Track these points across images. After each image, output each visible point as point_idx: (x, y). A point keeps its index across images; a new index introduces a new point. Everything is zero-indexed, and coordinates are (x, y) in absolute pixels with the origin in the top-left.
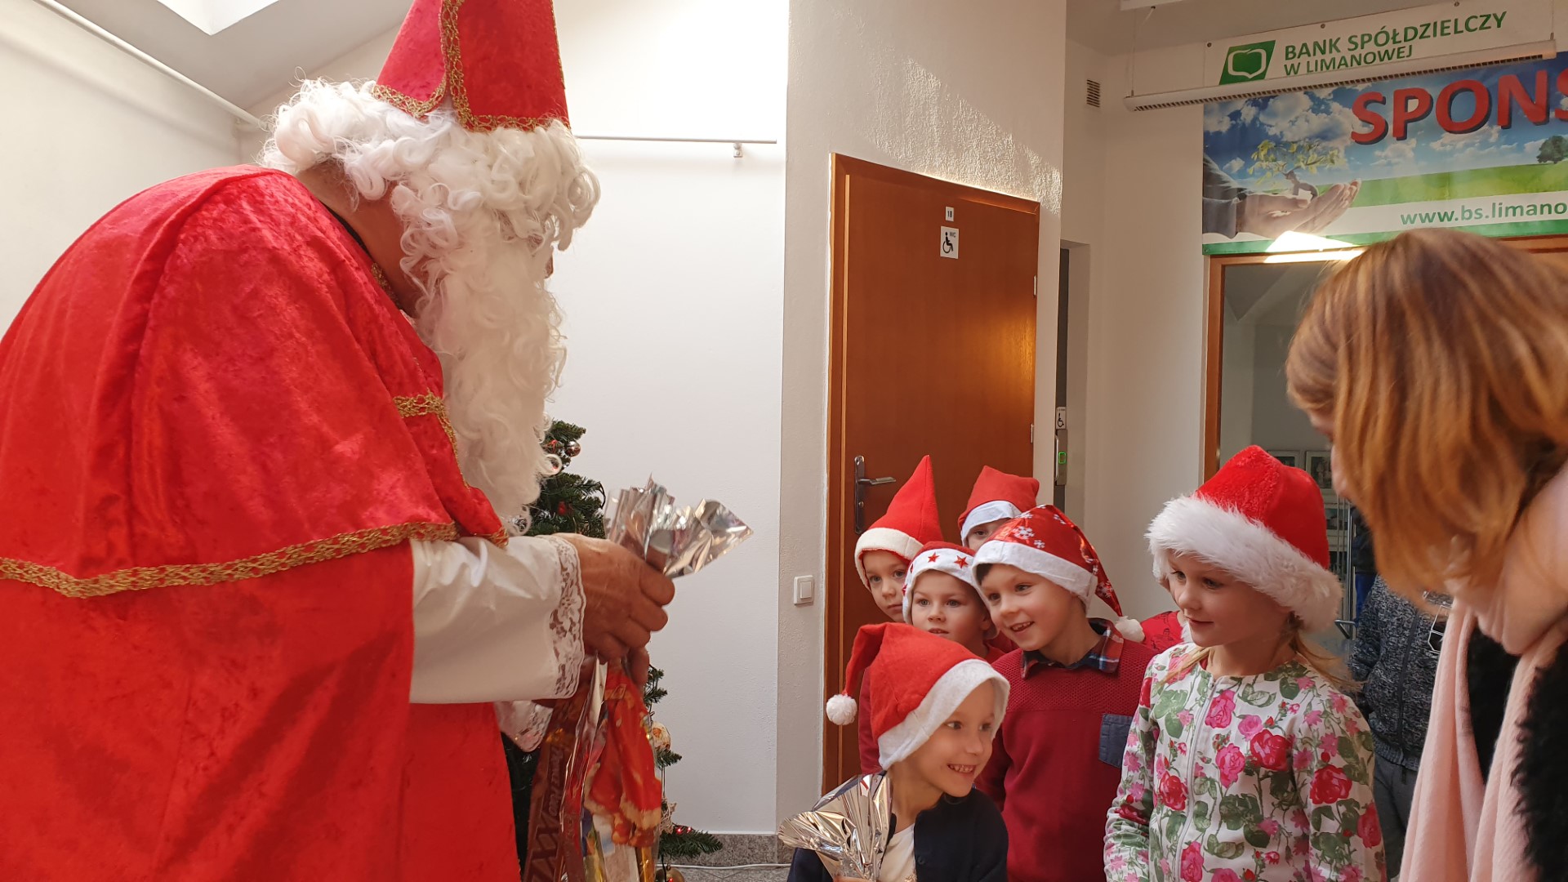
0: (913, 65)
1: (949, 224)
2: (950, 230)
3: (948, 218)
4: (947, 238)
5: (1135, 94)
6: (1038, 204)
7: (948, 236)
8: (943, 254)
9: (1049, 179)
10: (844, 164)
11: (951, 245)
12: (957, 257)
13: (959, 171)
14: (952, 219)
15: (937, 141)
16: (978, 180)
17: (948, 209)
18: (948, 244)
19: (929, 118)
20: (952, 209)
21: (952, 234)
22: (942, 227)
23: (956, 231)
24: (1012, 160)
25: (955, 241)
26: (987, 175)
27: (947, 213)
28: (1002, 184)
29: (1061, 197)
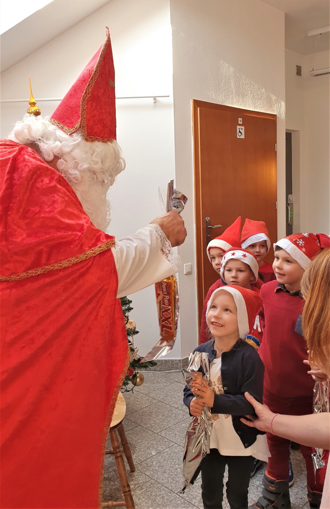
0: (223, 63)
1: (240, 125)
2: (240, 127)
3: (240, 123)
5: (314, 70)
6: (276, 115)
7: (240, 130)
8: (238, 137)
9: (280, 105)
10: (197, 103)
11: (241, 133)
12: (244, 138)
13: (244, 104)
15: (234, 92)
16: (251, 107)
17: (239, 119)
18: (240, 133)
19: (231, 84)
20: (241, 119)
21: (241, 129)
22: (237, 126)
23: (243, 127)
24: (265, 98)
25: (243, 131)
26: (255, 105)
27: (239, 121)
28: (261, 108)
29: (285, 112)
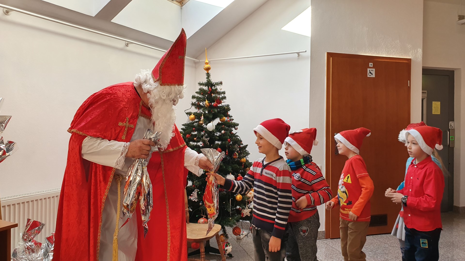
0: (357, 25)
1: (371, 68)
2: (371, 69)
3: (370, 66)
4: (370, 72)
6: (410, 59)
7: (371, 71)
8: (368, 76)
9: (416, 51)
10: (330, 55)
11: (372, 73)
12: (374, 77)
13: (376, 53)
14: (372, 66)
15: (367, 45)
16: (385, 54)
17: (370, 63)
19: (364, 39)
20: (372, 63)
21: (372, 70)
22: (368, 69)
23: (374, 69)
24: (399, 47)
25: (374, 72)
26: (388, 53)
27: (370, 65)
28: (395, 54)
29: (422, 56)
